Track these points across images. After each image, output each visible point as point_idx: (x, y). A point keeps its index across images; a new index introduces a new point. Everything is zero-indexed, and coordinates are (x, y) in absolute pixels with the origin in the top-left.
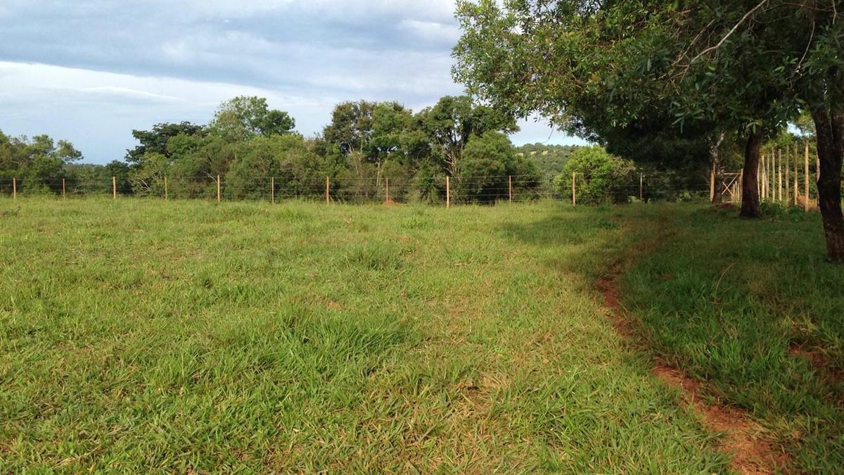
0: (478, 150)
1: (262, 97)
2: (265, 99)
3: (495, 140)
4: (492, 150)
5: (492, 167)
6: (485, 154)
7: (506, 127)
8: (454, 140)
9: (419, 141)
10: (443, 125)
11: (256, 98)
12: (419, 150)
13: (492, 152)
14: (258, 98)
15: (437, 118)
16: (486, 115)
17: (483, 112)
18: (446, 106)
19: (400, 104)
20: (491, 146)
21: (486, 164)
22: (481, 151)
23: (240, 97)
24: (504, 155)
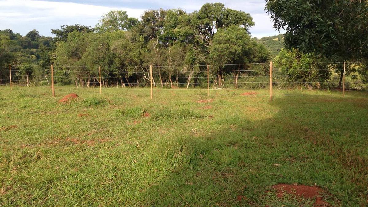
0: (221, 38)
1: (125, 11)
2: (126, 12)
3: (235, 32)
4: (232, 38)
5: (232, 50)
6: (227, 41)
7: (245, 23)
8: (212, 32)
9: (187, 33)
10: (203, 22)
11: (121, 11)
12: (189, 38)
13: (231, 40)
14: (122, 11)
15: (199, 18)
16: (232, 15)
17: (229, 13)
18: (206, 10)
19: (183, 10)
20: (232, 36)
21: (227, 48)
22: (223, 39)
23: (113, 11)
24: (241, 42)
